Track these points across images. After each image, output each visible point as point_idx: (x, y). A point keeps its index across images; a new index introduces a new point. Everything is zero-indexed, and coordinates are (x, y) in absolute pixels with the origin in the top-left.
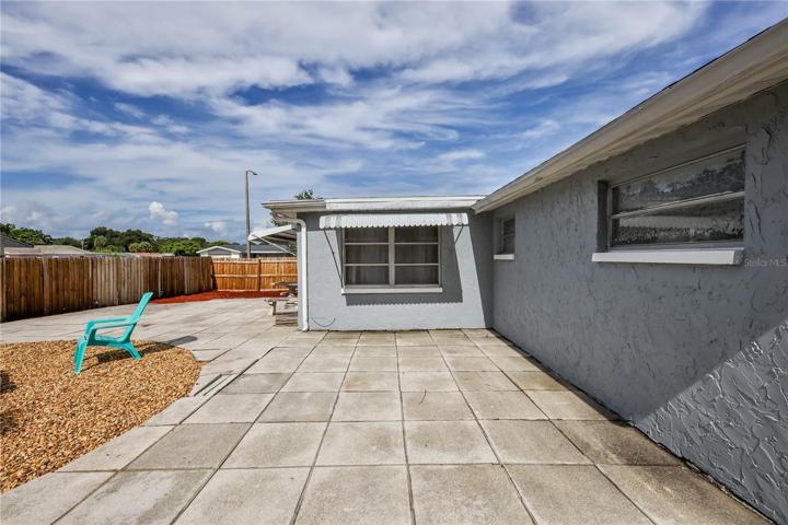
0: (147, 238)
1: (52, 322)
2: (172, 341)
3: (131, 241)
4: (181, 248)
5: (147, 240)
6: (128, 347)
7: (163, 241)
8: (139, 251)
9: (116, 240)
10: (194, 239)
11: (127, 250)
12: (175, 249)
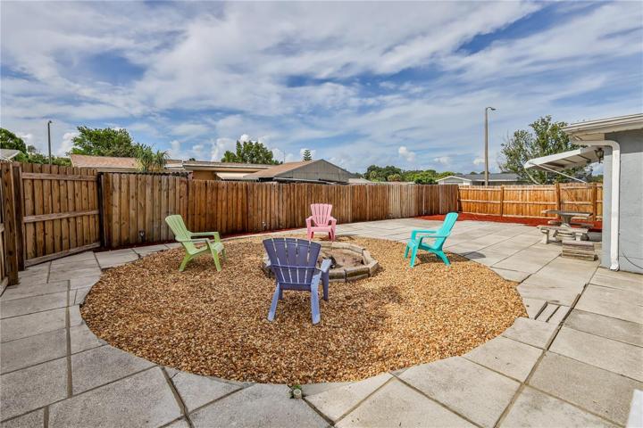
0: (397, 172)
1: (374, 226)
2: (465, 254)
3: (389, 174)
4: (419, 178)
5: (398, 173)
6: (441, 254)
7: (407, 173)
8: (394, 181)
9: (380, 174)
10: (427, 171)
11: (387, 180)
12: (415, 179)
